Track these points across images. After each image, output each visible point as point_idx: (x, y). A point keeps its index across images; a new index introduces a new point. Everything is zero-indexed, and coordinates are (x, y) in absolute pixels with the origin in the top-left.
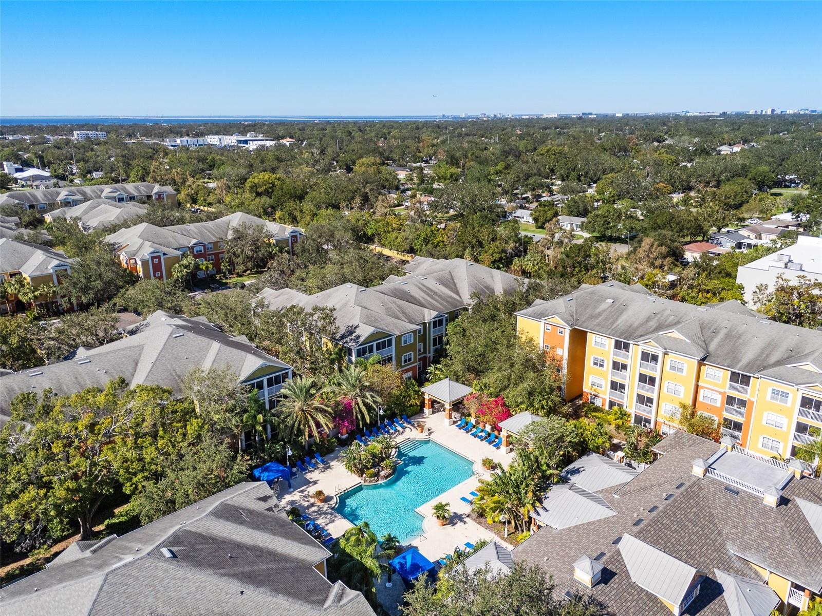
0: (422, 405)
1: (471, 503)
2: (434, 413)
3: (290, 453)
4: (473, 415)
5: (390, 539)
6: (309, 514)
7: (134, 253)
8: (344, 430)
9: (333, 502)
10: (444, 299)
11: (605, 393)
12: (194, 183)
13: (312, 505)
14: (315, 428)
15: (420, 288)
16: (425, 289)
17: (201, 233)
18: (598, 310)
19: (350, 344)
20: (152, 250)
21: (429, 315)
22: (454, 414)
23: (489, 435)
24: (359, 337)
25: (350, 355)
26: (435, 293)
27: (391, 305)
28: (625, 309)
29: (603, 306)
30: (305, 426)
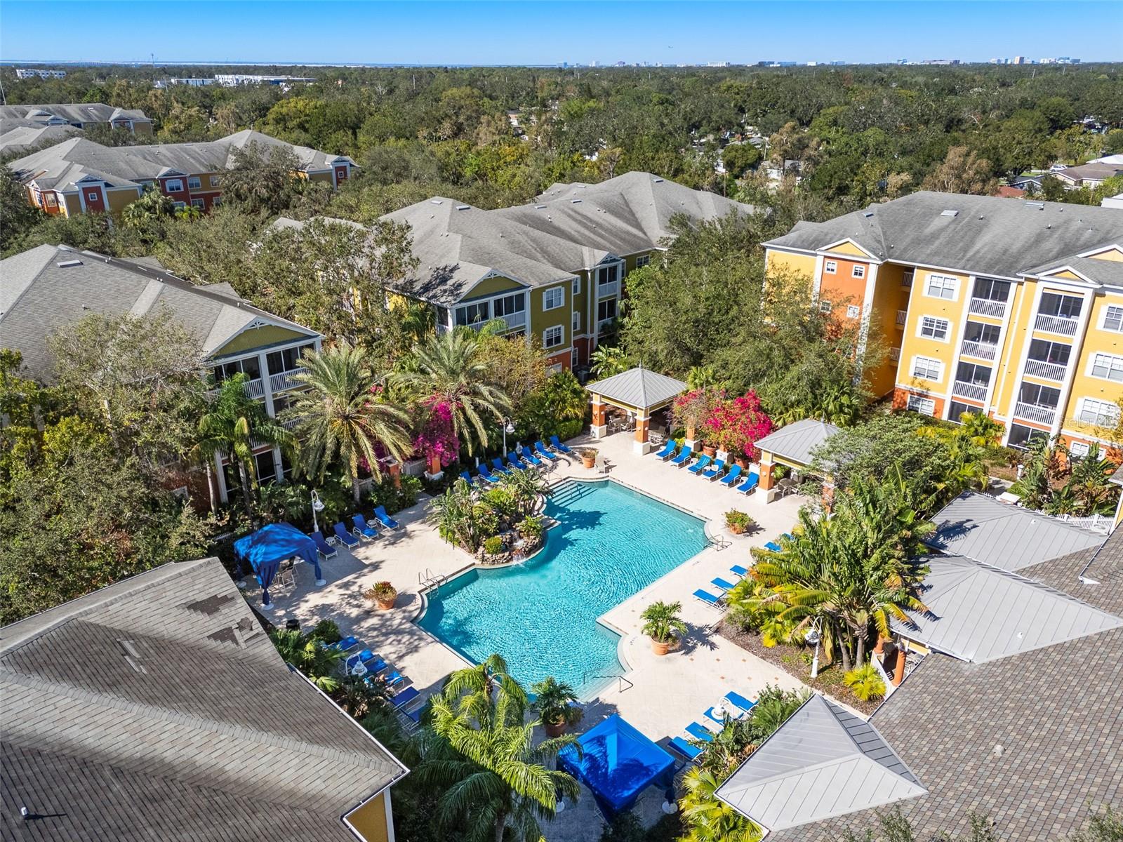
0: (588, 419)
1: (720, 602)
2: (609, 433)
3: (318, 505)
4: (690, 432)
5: (554, 692)
6: (361, 634)
7: (53, 181)
8: (436, 461)
9: (414, 608)
10: (616, 235)
11: (943, 388)
12: (182, 112)
13: (368, 614)
14: (371, 452)
15: (569, 216)
16: (579, 218)
17: (178, 158)
18: (928, 231)
19: (443, 300)
20: (83, 176)
21: (592, 258)
22: (652, 434)
23: (726, 469)
24: (460, 285)
25: (444, 321)
26: (598, 224)
27: (519, 237)
28: (985, 225)
29: (937, 223)
30: (349, 448)
